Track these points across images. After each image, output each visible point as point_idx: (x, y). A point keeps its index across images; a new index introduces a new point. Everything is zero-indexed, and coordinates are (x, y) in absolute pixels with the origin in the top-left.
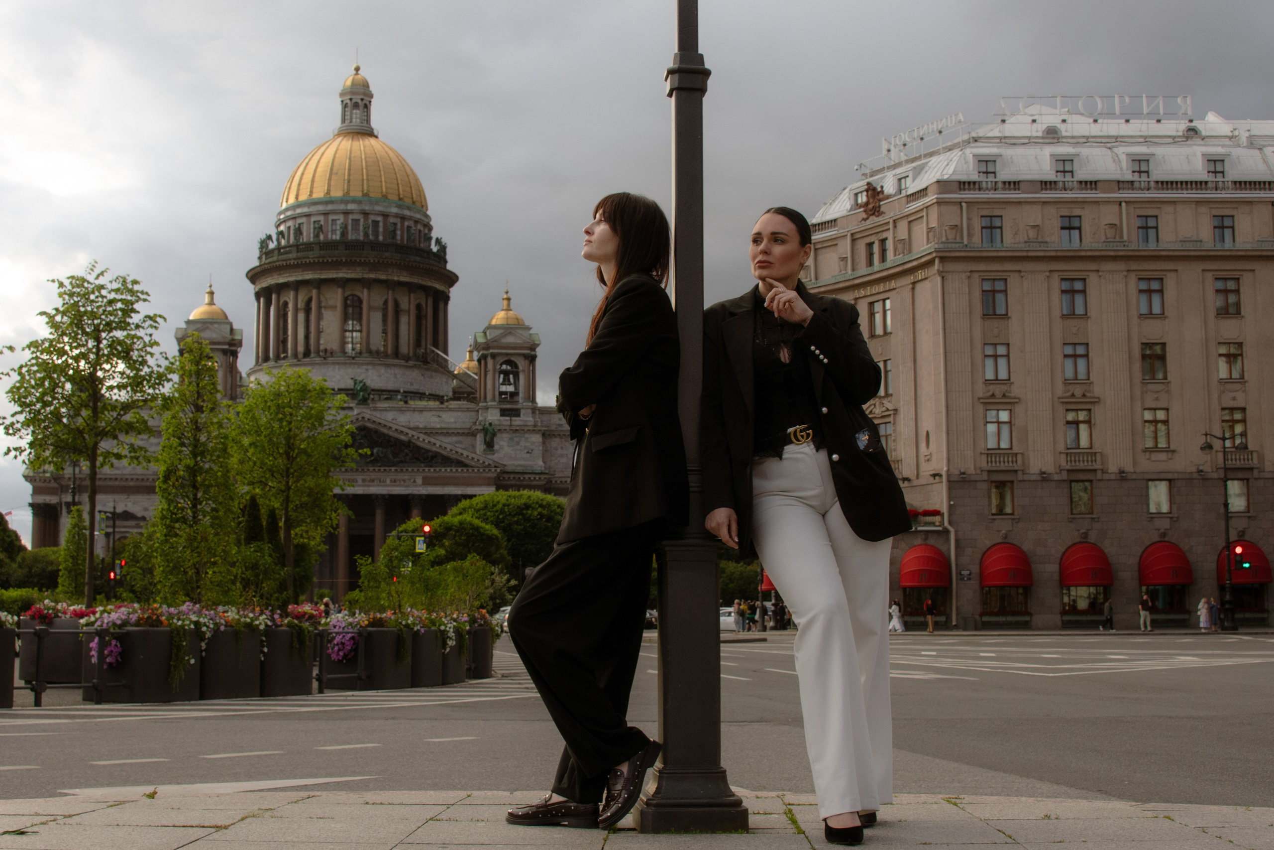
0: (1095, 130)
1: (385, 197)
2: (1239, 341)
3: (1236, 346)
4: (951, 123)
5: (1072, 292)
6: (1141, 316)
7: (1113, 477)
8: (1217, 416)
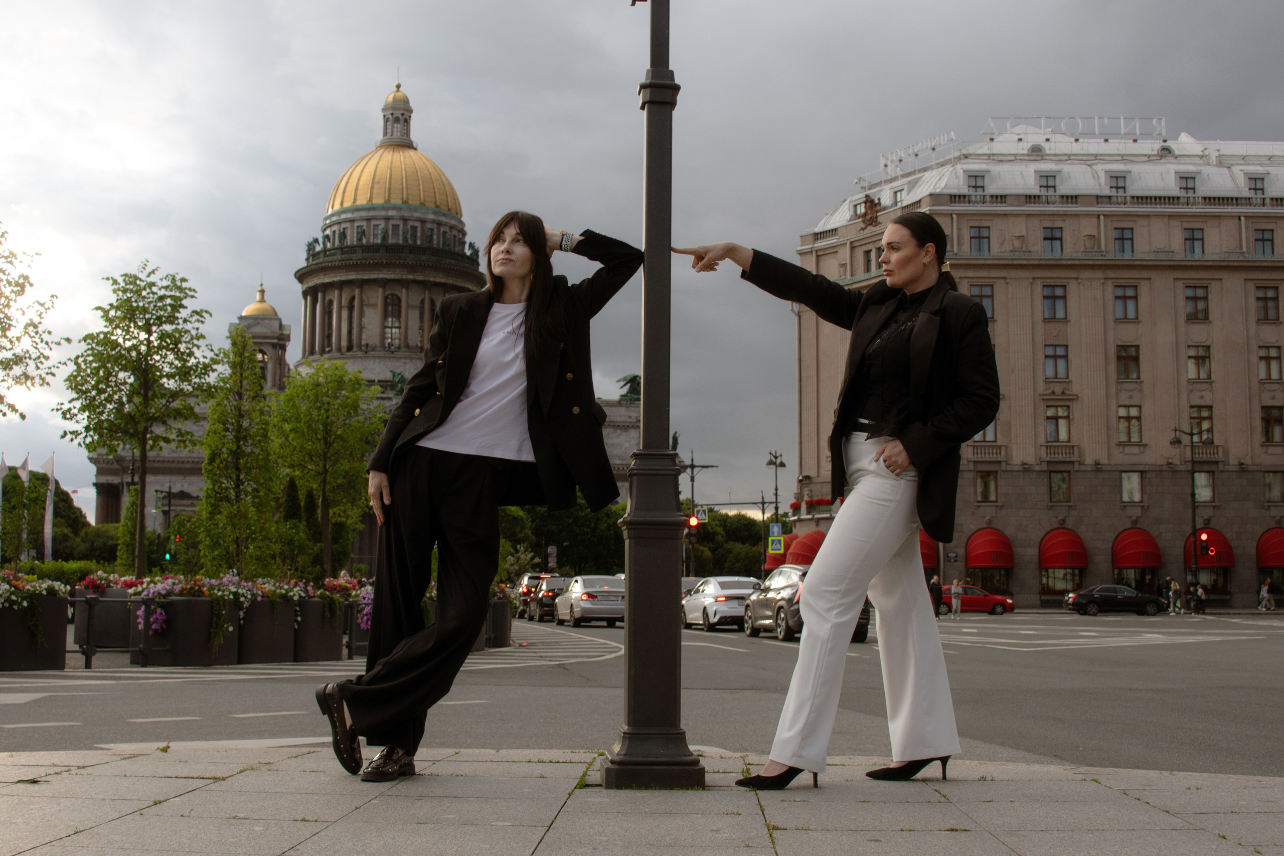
0: (1077, 148)
1: (423, 204)
2: (1207, 344)
3: (1205, 349)
4: (944, 141)
5: (1054, 298)
6: (1117, 321)
7: (1089, 468)
8: (1186, 413)
